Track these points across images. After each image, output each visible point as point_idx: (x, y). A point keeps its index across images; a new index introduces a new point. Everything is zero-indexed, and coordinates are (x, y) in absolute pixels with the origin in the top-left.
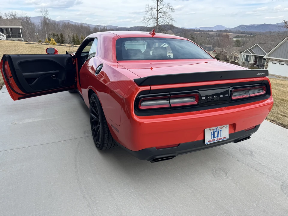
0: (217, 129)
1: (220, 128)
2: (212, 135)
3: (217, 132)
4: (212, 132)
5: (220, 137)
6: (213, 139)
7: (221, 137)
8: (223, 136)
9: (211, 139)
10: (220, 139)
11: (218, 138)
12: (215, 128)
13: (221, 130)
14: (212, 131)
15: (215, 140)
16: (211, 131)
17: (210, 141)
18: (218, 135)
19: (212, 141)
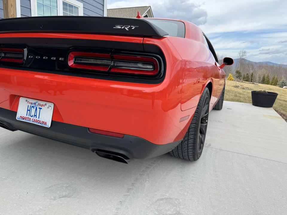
0: (35, 104)
1: (39, 104)
2: (28, 110)
3: (35, 108)
4: (28, 106)
5: (37, 119)
6: (28, 116)
7: (39, 119)
8: (42, 119)
9: (25, 116)
10: (37, 121)
11: (35, 118)
12: (33, 101)
13: (40, 109)
14: (30, 105)
15: (31, 119)
16: (28, 104)
17: (24, 118)
18: (35, 115)
19: (27, 119)
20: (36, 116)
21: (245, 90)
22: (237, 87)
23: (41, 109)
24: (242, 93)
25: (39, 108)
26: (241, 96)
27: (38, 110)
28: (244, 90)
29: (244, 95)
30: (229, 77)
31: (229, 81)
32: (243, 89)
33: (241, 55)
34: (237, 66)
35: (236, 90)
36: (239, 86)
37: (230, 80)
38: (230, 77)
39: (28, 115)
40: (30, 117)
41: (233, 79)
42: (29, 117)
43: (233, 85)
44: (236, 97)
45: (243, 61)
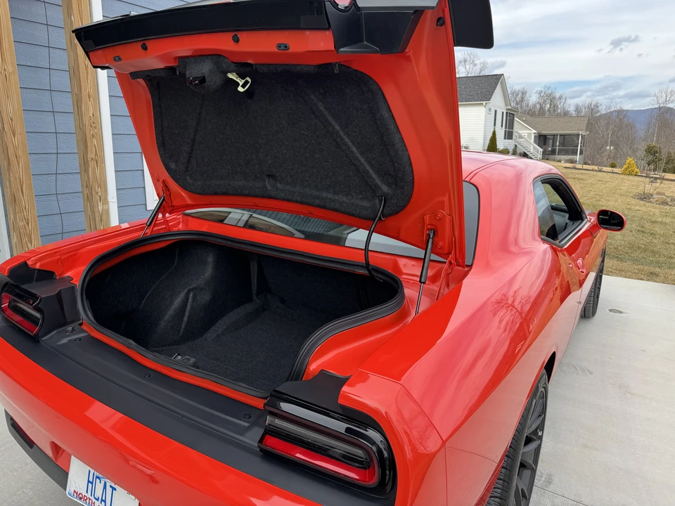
2: (89, 481)
3: (103, 483)
4: (89, 472)
9: (84, 493)
13: (113, 488)
14: (92, 471)
17: (81, 496)
18: (104, 499)
19: (88, 501)
20: (105, 501)
21: (668, 207)
22: (645, 197)
23: (115, 489)
24: (660, 220)
25: (111, 486)
26: (658, 229)
27: (109, 490)
28: (666, 207)
29: (665, 224)
30: (625, 166)
31: (626, 177)
32: (665, 203)
33: (662, 100)
34: (649, 128)
35: (643, 209)
36: (652, 195)
37: (630, 174)
38: (628, 167)
39: (89, 492)
40: (92, 498)
41: (637, 172)
42: (90, 497)
43: (635, 191)
44: (640, 236)
45: (667, 116)
